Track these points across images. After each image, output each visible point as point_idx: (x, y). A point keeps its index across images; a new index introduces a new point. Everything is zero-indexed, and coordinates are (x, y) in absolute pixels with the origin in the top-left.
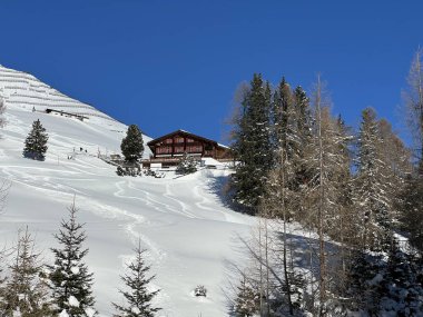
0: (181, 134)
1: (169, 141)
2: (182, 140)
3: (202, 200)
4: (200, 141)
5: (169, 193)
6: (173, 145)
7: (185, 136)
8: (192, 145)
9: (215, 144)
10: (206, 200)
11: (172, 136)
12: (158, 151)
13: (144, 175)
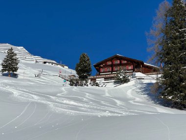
0: (117, 58)
1: (109, 63)
2: (118, 62)
3: (135, 99)
4: (131, 62)
5: (107, 95)
6: (112, 66)
7: (121, 59)
8: (125, 65)
9: (142, 63)
10: (138, 99)
11: (111, 59)
12: (102, 70)
13: (89, 86)
